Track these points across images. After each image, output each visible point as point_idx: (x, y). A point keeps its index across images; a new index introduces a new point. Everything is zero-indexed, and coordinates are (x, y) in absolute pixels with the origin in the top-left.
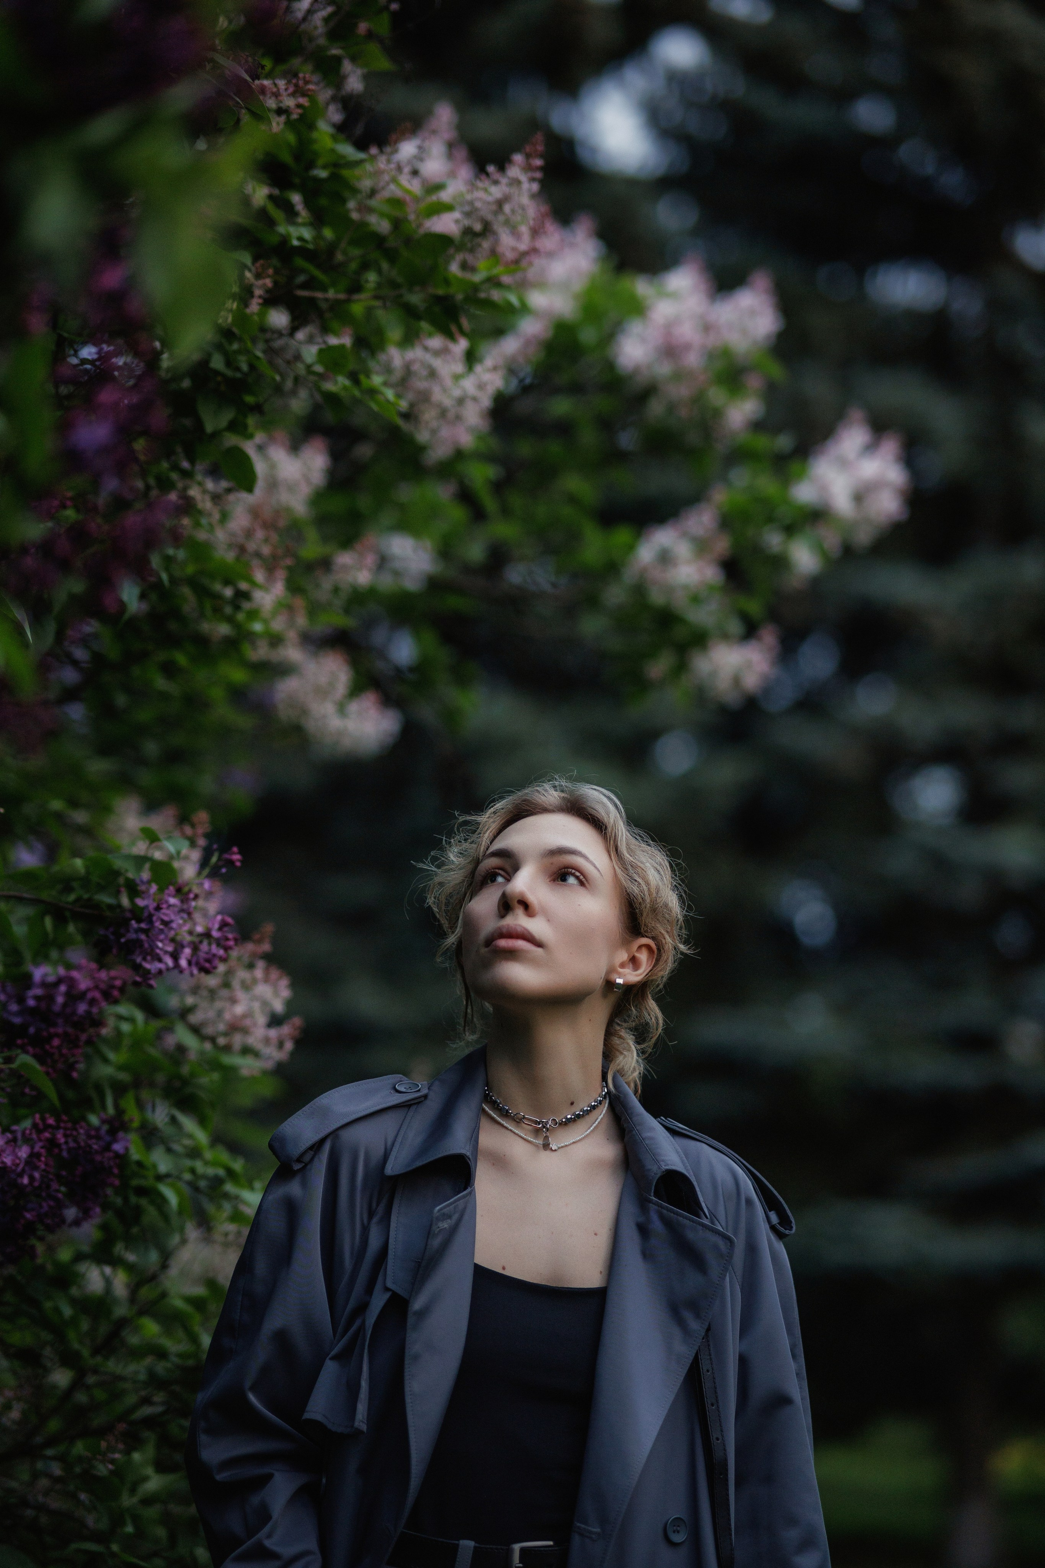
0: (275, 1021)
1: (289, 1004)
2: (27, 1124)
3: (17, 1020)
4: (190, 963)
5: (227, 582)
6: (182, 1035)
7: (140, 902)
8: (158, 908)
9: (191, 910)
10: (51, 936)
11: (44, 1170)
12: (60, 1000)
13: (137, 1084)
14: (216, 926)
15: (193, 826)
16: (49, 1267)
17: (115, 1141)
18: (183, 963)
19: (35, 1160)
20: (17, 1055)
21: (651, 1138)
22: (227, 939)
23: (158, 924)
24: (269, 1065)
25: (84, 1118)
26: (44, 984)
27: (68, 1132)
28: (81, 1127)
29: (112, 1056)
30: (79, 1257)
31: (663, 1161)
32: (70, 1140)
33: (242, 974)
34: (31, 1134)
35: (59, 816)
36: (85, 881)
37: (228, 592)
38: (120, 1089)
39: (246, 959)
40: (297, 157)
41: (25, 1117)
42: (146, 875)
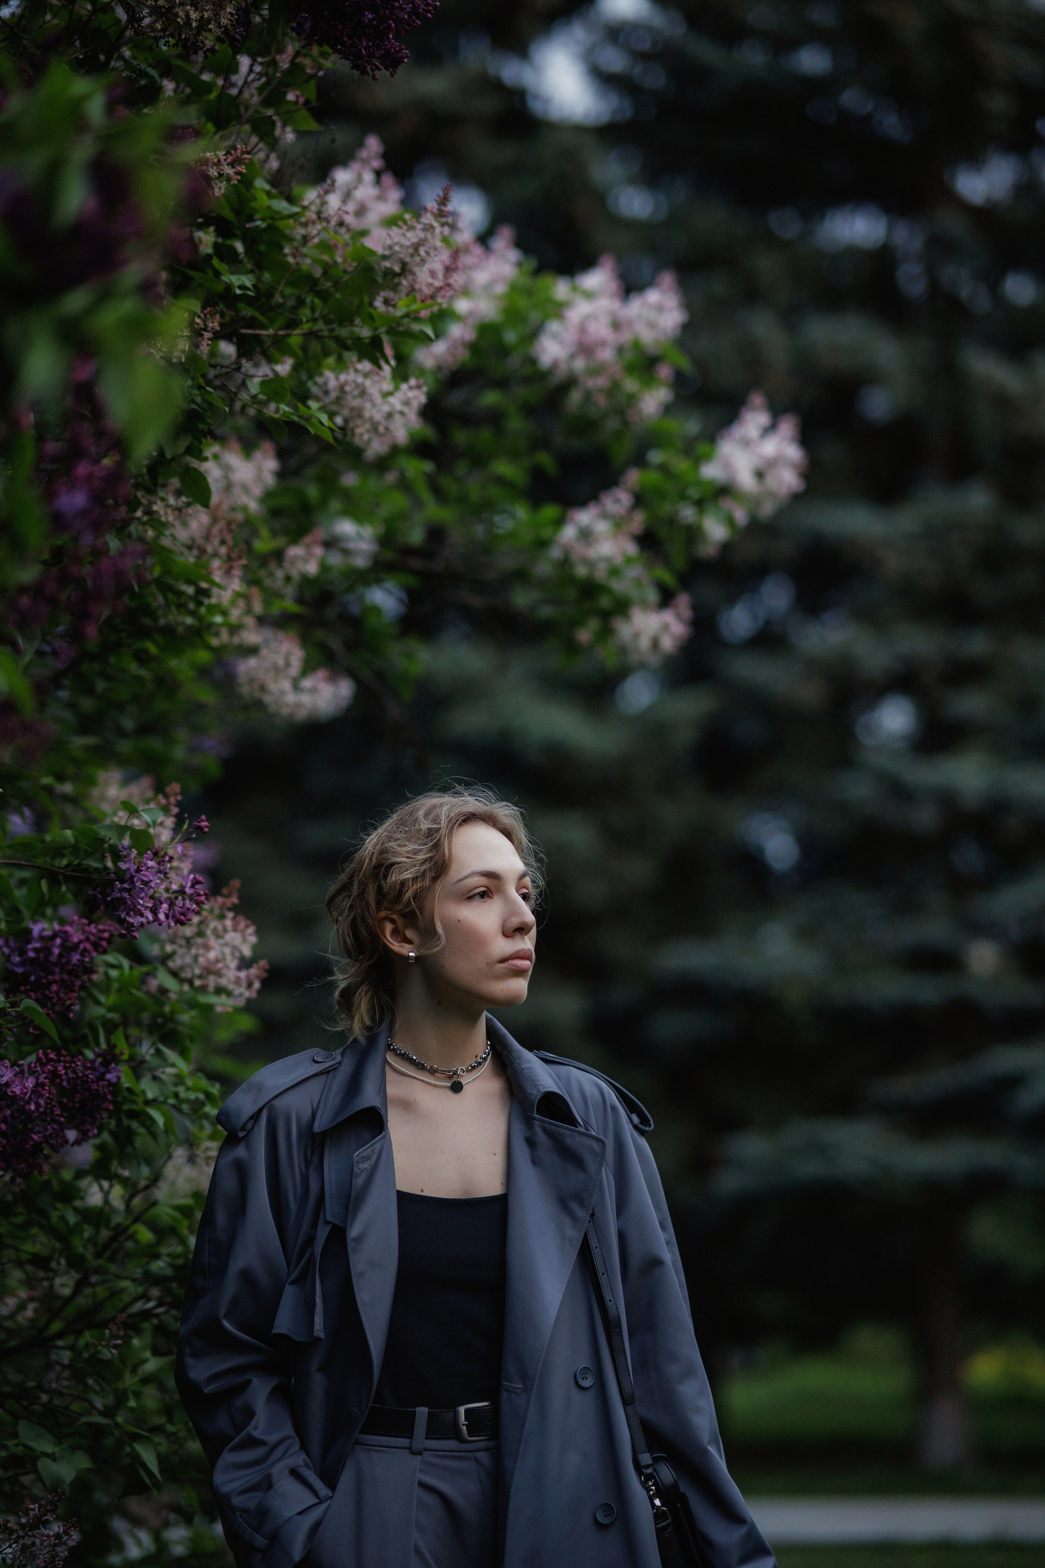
0: (244, 964)
1: (255, 948)
2: (32, 1058)
3: (20, 970)
4: (167, 916)
5: (189, 582)
6: (163, 979)
7: (123, 866)
8: (138, 870)
9: (167, 871)
10: (47, 897)
11: (48, 1098)
12: (56, 951)
13: (125, 1023)
14: (189, 884)
15: (166, 796)
16: (55, 1183)
17: (109, 1072)
18: (162, 916)
19: (40, 1089)
20: (21, 1000)
21: (529, 1069)
22: (199, 895)
23: (138, 884)
24: (241, 1003)
25: (81, 1053)
26: (41, 938)
27: (68, 1065)
28: (79, 1060)
29: (102, 999)
30: (80, 1174)
31: (541, 1085)
32: (69, 1071)
33: (214, 924)
34: (35, 1067)
35: (49, 790)
36: (75, 849)
37: (190, 590)
38: (110, 1028)
39: (217, 911)
40: (237, 212)
41: (29, 1054)
42: (126, 842)
